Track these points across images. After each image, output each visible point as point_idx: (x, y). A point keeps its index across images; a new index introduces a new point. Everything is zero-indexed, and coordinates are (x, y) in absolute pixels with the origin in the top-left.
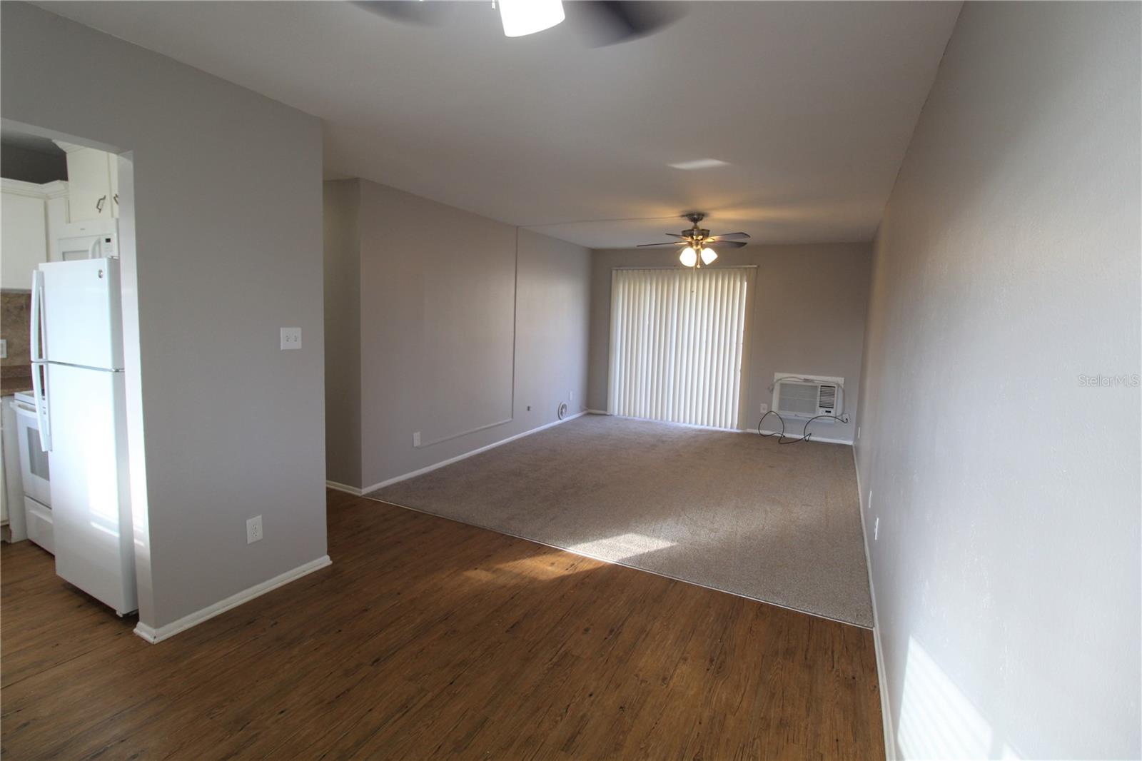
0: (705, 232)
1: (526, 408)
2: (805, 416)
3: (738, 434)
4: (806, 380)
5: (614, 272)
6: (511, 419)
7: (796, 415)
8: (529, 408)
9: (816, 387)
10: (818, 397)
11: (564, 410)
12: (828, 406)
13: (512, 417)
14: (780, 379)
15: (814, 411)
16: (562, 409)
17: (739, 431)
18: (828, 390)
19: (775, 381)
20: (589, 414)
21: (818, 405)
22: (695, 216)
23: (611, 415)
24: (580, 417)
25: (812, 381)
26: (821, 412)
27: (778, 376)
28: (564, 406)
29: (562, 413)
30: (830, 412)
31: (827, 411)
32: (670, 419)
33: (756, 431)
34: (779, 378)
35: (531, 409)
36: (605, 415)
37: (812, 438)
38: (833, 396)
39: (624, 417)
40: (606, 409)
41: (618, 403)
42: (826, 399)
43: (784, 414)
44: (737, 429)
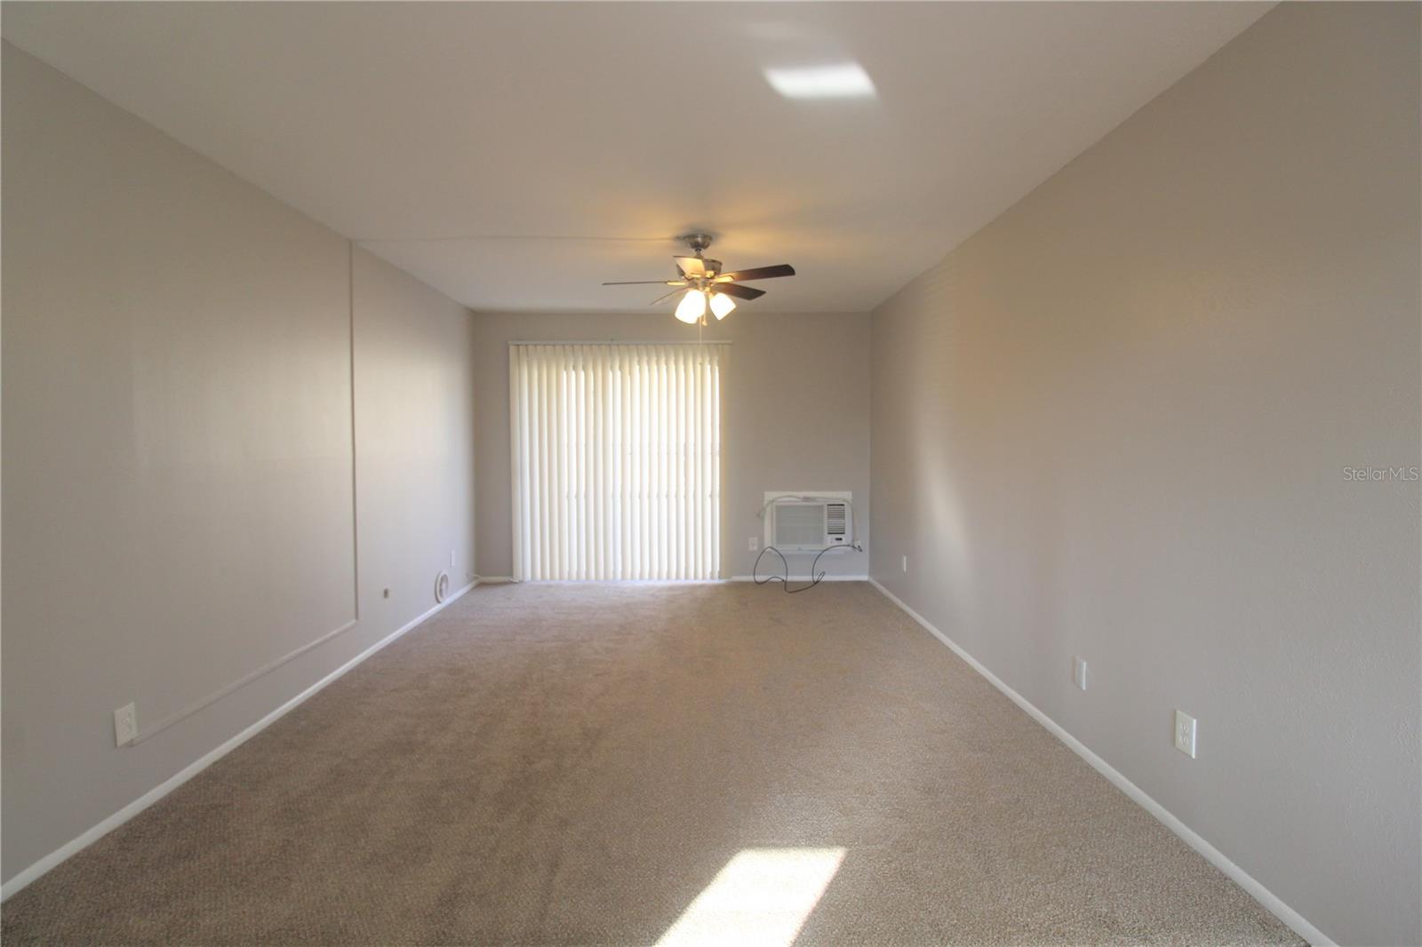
0: (716, 265)
1: (382, 592)
2: (811, 548)
3: (723, 585)
4: (806, 499)
5: (512, 349)
6: (354, 621)
7: (799, 549)
8: (386, 593)
9: (822, 506)
10: (826, 521)
11: (444, 585)
12: (838, 532)
13: (357, 617)
14: (772, 501)
15: (821, 540)
16: (441, 585)
17: (722, 581)
18: (837, 509)
19: (765, 503)
20: (481, 585)
21: (826, 531)
22: (699, 240)
23: (521, 582)
24: (468, 592)
25: (813, 499)
26: (830, 540)
27: (770, 495)
28: (444, 579)
29: (441, 590)
30: (841, 539)
31: (837, 539)
32: (619, 576)
33: (750, 578)
34: (771, 499)
35: (390, 594)
36: (511, 583)
37: (826, 578)
38: (843, 516)
39: (544, 583)
40: (511, 572)
41: (531, 561)
42: (835, 521)
43: (787, 549)
44: (720, 577)
